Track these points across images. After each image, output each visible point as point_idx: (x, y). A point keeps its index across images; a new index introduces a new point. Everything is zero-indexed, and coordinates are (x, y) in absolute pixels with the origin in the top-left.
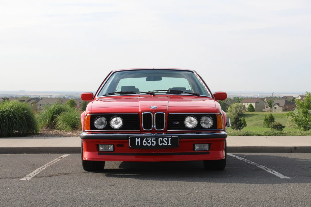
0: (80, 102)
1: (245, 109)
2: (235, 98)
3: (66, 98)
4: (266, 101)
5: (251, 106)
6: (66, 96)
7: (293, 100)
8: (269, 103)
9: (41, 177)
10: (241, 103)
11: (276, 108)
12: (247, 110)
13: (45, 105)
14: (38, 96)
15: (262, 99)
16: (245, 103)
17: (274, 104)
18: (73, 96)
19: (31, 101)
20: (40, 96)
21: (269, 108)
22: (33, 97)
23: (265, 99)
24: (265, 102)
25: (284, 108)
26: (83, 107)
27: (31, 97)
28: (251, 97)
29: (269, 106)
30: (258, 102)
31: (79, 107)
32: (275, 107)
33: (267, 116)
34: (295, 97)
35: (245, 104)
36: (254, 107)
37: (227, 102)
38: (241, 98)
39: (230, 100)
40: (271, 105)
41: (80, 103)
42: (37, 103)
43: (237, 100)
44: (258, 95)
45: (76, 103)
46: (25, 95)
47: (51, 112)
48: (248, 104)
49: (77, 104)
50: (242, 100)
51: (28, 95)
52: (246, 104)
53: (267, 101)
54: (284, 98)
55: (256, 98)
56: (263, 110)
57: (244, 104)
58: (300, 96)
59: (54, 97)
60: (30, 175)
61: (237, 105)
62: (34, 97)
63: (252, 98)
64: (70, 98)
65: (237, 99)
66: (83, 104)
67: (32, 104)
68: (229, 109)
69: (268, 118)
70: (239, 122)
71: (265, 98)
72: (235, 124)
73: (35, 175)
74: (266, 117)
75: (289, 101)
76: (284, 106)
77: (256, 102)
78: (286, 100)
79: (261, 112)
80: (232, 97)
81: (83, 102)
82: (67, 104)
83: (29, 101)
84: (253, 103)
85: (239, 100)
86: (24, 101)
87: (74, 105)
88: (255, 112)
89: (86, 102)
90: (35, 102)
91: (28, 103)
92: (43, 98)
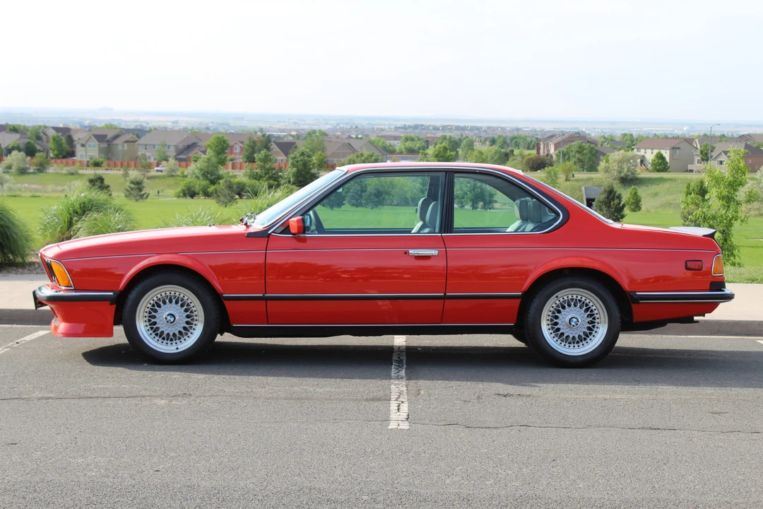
0: (241, 140)
1: (644, 165)
2: (625, 135)
3: (212, 129)
5: (660, 157)
6: (212, 123)
8: (702, 152)
10: (635, 150)
11: (720, 163)
12: (649, 166)
13: (157, 147)
14: (144, 122)
15: (689, 141)
16: (645, 149)
17: (714, 154)
18: (228, 125)
19: (125, 136)
20: (148, 124)
21: (704, 162)
22: (131, 127)
23: (697, 140)
24: (697, 148)
26: (247, 154)
27: (127, 124)
28: (667, 133)
29: (703, 159)
30: (679, 148)
31: (236, 154)
32: (718, 160)
33: (692, 184)
35: (645, 153)
36: (668, 160)
37: (602, 145)
38: (639, 136)
39: (612, 140)
41: (242, 143)
42: (137, 143)
43: (629, 142)
44: (685, 129)
45: (231, 142)
46: (114, 120)
48: (652, 153)
49: (232, 146)
50: (641, 141)
51: (119, 120)
52: (649, 151)
53: (700, 147)
54: (744, 138)
55: (674, 138)
56: (690, 167)
57: (642, 152)
59: (182, 125)
61: (624, 157)
62: (135, 124)
63: (666, 137)
65: (629, 137)
66: (248, 147)
67: (126, 145)
68: (602, 164)
69: (694, 190)
70: (616, 201)
71: (698, 137)
72: (606, 205)
74: (689, 185)
75: (754, 146)
77: (673, 148)
78: (749, 143)
79: (684, 172)
80: (618, 134)
81: (247, 142)
82: (209, 146)
83: (116, 137)
84: (666, 150)
85: (632, 141)
86: (106, 136)
87: (226, 147)
88: (669, 172)
89: (254, 142)
90: (133, 140)
91: (115, 142)
92: (155, 129)
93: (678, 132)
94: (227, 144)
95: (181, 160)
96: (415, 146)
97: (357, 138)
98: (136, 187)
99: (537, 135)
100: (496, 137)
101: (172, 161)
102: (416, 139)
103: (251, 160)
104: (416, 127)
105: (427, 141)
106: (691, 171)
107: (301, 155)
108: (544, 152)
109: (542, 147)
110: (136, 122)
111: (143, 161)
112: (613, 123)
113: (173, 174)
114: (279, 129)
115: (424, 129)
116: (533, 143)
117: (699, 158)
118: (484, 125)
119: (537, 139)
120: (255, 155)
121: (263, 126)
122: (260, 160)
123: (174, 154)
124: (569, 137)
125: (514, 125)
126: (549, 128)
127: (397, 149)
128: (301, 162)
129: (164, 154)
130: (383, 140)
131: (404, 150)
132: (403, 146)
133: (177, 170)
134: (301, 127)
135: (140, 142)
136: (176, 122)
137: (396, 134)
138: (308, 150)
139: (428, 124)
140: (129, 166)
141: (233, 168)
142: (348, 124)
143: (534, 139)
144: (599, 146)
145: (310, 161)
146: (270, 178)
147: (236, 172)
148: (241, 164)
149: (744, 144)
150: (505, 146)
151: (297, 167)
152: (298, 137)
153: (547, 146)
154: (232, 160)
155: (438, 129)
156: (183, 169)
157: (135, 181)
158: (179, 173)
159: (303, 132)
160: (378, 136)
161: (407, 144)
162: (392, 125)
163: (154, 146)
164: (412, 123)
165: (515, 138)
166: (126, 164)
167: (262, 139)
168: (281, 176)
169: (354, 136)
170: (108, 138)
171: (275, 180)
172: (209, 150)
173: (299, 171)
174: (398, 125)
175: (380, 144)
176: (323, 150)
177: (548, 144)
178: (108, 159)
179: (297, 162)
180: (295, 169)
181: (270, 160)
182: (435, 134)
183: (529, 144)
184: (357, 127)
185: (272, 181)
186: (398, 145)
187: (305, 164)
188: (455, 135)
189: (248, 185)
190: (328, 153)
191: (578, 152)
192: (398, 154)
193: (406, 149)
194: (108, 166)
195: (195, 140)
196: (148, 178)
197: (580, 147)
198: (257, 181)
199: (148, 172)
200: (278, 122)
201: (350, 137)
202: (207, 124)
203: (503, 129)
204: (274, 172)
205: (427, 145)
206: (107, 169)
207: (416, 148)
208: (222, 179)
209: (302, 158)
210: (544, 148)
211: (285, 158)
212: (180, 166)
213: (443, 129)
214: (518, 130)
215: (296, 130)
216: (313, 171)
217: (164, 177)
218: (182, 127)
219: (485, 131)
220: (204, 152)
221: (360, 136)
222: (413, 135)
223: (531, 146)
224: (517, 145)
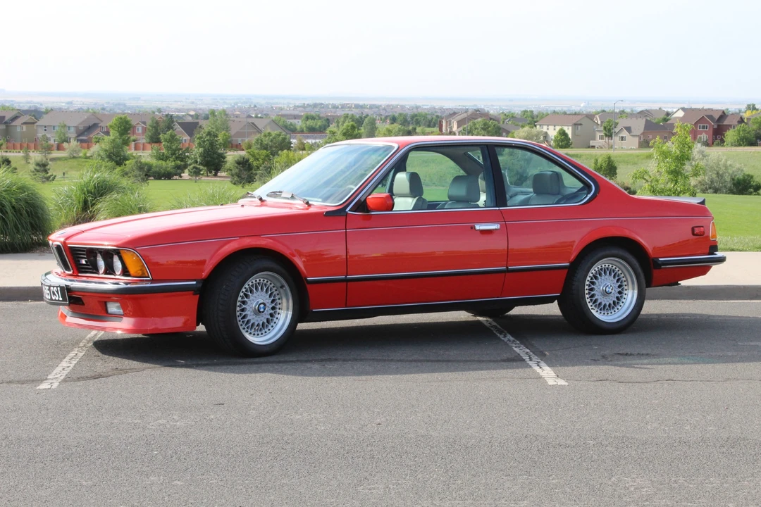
0: (143, 121)
1: (547, 141)
2: (525, 111)
3: (108, 109)
4: (599, 122)
5: (563, 133)
6: (108, 103)
7: (665, 120)
8: (605, 128)
9: (78, 379)
10: (538, 127)
11: (622, 138)
12: (552, 143)
13: (57, 128)
14: (38, 103)
15: (590, 117)
16: (548, 126)
17: (617, 130)
18: (125, 105)
19: (22, 117)
20: (41, 105)
21: (607, 138)
22: (26, 107)
23: (597, 116)
24: (597, 124)
25: (642, 140)
26: (150, 134)
27: (21, 105)
28: (565, 109)
29: (606, 135)
30: (581, 124)
31: (139, 134)
32: (621, 135)
33: (600, 160)
34: (670, 110)
35: (548, 129)
36: (570, 136)
37: (503, 122)
38: (539, 113)
39: (513, 117)
40: (609, 134)
41: (144, 123)
42: (36, 124)
43: (530, 119)
44: (582, 105)
45: (133, 123)
46: (6, 101)
47: (83, 190)
48: (555, 129)
49: (134, 127)
50: (542, 118)
51: (12, 101)
52: (551, 128)
53: (602, 122)
54: (643, 113)
55: (575, 114)
56: (592, 143)
57: (545, 129)
58: (683, 109)
59: (77, 106)
60: (56, 374)
61: (529, 133)
62: (29, 105)
63: (565, 113)
64: (119, 109)
65: (529, 114)
66: (151, 128)
67: (24, 127)
69: (601, 166)
71: (598, 113)
73: (66, 372)
74: (596, 163)
75: (655, 121)
76: (643, 133)
77: (575, 124)
78: (649, 119)
79: (586, 148)
80: (517, 111)
81: (149, 122)
82: (111, 126)
83: (15, 118)
84: (568, 126)
85: (533, 118)
86: (4, 117)
87: (129, 128)
88: (572, 148)
89: (157, 123)
90: (32, 121)
91: (14, 124)
92: (52, 109)
93: (575, 109)
94: (130, 125)
95: (82, 141)
96: (316, 124)
97: (257, 117)
98: (42, 169)
99: (436, 112)
100: (396, 115)
101: (74, 143)
102: (317, 118)
103: (155, 140)
104: (315, 105)
105: (328, 119)
106: (593, 147)
107: (207, 135)
108: (447, 130)
109: (444, 124)
110: (28, 102)
111: (44, 142)
112: (511, 100)
113: (75, 155)
114: (177, 109)
115: (323, 108)
116: (434, 120)
117: (603, 134)
118: (383, 103)
119: (437, 116)
120: (161, 136)
121: (160, 105)
122: (166, 140)
123: (75, 135)
124: (473, 114)
125: (412, 103)
126: (450, 105)
127: (298, 128)
128: (207, 142)
129: (64, 135)
130: (283, 119)
131: (305, 129)
132: (304, 125)
133: (80, 151)
134: (199, 107)
135: (38, 123)
136: (71, 103)
137: (296, 113)
138: (214, 130)
139: (327, 103)
140: (28, 147)
141: (136, 148)
142: (246, 103)
143: (434, 117)
144: (501, 122)
145: (216, 141)
146: (177, 158)
147: (140, 153)
148: (144, 144)
149: (644, 120)
150: (406, 124)
151: (203, 147)
152: (197, 116)
153: (449, 123)
154: (134, 141)
155: (338, 108)
156: (86, 150)
157: (41, 163)
158: (81, 155)
159: (201, 112)
160: (278, 115)
161: (308, 123)
162: (290, 104)
163: (54, 127)
164: (311, 102)
165: (416, 115)
166: (25, 146)
167: (165, 119)
168: (187, 156)
169: (253, 116)
170: (6, 119)
171: (181, 161)
172: (112, 132)
173: (205, 150)
174: (297, 104)
175: (281, 123)
176: (227, 129)
177: (450, 121)
178: (7, 141)
179: (204, 142)
180: (201, 150)
181: (177, 140)
182: (335, 112)
183: (430, 122)
184: (255, 106)
185: (179, 162)
186: (299, 124)
187: (212, 144)
188: (356, 113)
189: (154, 165)
190: (233, 132)
191: (482, 128)
192: (299, 132)
193: (307, 127)
194: (7, 148)
195: (96, 122)
196: (52, 160)
197: (485, 124)
198: (163, 162)
199: (49, 153)
200: (175, 101)
201: (250, 117)
202: (103, 105)
203: (403, 107)
204: (180, 152)
205: (328, 123)
206: (7, 152)
207: (318, 126)
208: (128, 160)
209: (208, 137)
210: (447, 126)
211: (189, 138)
212: (82, 147)
213: (342, 108)
214: (417, 107)
215: (194, 110)
216: (220, 151)
217: (66, 159)
218: (76, 108)
219: (384, 109)
220: (107, 133)
221: (259, 115)
222: (313, 114)
223: (432, 124)
224: (418, 123)
